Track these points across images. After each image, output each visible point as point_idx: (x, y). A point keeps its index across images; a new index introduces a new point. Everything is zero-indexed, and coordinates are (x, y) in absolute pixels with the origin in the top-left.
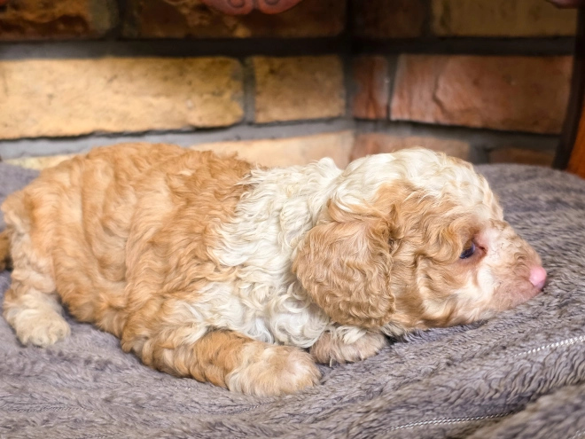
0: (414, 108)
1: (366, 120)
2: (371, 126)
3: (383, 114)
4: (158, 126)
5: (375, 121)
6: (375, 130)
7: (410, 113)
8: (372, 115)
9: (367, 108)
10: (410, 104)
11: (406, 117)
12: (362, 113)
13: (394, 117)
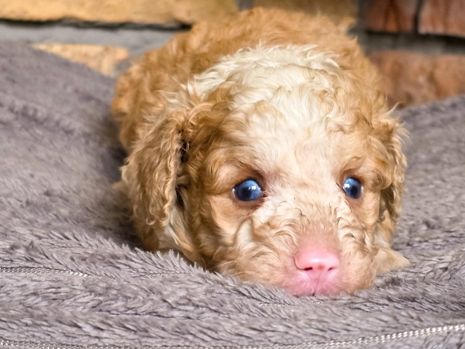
0: (452, 19)
1: (383, 34)
2: (388, 41)
3: (408, 26)
4: (138, 18)
5: (395, 36)
6: (394, 47)
7: (446, 25)
8: (392, 27)
9: (386, 18)
10: (447, 13)
11: (440, 30)
12: (378, 24)
13: (424, 28)
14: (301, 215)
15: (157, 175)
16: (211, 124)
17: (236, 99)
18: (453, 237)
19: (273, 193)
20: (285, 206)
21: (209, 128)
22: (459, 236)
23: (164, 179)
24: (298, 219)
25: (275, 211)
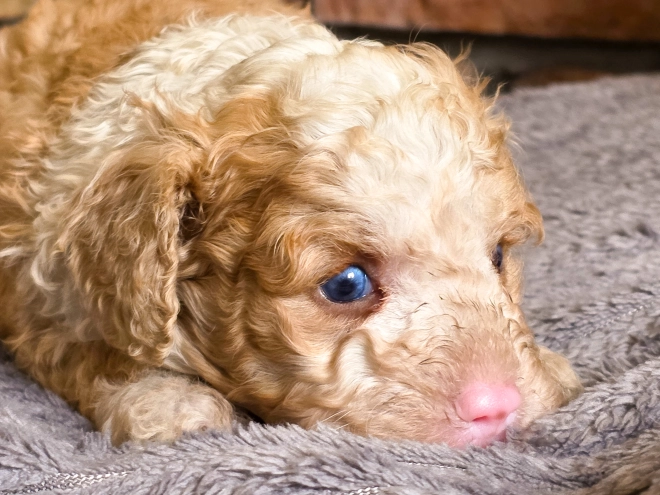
14: (458, 327)
15: (141, 268)
16: (253, 172)
17: (302, 126)
18: (560, 329)
19: (399, 290)
20: (425, 312)
21: (250, 179)
22: (570, 327)
23: (159, 276)
24: (453, 334)
25: (409, 322)
